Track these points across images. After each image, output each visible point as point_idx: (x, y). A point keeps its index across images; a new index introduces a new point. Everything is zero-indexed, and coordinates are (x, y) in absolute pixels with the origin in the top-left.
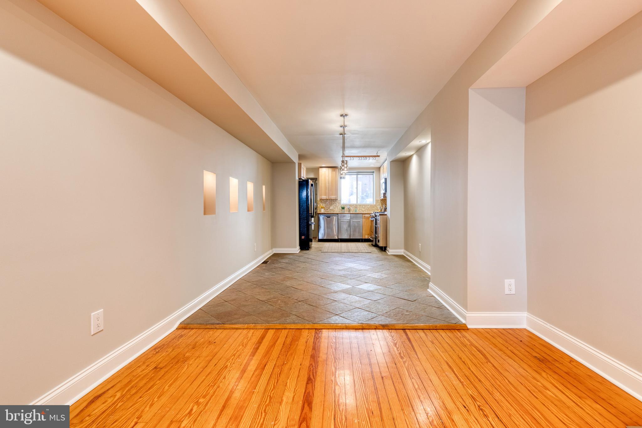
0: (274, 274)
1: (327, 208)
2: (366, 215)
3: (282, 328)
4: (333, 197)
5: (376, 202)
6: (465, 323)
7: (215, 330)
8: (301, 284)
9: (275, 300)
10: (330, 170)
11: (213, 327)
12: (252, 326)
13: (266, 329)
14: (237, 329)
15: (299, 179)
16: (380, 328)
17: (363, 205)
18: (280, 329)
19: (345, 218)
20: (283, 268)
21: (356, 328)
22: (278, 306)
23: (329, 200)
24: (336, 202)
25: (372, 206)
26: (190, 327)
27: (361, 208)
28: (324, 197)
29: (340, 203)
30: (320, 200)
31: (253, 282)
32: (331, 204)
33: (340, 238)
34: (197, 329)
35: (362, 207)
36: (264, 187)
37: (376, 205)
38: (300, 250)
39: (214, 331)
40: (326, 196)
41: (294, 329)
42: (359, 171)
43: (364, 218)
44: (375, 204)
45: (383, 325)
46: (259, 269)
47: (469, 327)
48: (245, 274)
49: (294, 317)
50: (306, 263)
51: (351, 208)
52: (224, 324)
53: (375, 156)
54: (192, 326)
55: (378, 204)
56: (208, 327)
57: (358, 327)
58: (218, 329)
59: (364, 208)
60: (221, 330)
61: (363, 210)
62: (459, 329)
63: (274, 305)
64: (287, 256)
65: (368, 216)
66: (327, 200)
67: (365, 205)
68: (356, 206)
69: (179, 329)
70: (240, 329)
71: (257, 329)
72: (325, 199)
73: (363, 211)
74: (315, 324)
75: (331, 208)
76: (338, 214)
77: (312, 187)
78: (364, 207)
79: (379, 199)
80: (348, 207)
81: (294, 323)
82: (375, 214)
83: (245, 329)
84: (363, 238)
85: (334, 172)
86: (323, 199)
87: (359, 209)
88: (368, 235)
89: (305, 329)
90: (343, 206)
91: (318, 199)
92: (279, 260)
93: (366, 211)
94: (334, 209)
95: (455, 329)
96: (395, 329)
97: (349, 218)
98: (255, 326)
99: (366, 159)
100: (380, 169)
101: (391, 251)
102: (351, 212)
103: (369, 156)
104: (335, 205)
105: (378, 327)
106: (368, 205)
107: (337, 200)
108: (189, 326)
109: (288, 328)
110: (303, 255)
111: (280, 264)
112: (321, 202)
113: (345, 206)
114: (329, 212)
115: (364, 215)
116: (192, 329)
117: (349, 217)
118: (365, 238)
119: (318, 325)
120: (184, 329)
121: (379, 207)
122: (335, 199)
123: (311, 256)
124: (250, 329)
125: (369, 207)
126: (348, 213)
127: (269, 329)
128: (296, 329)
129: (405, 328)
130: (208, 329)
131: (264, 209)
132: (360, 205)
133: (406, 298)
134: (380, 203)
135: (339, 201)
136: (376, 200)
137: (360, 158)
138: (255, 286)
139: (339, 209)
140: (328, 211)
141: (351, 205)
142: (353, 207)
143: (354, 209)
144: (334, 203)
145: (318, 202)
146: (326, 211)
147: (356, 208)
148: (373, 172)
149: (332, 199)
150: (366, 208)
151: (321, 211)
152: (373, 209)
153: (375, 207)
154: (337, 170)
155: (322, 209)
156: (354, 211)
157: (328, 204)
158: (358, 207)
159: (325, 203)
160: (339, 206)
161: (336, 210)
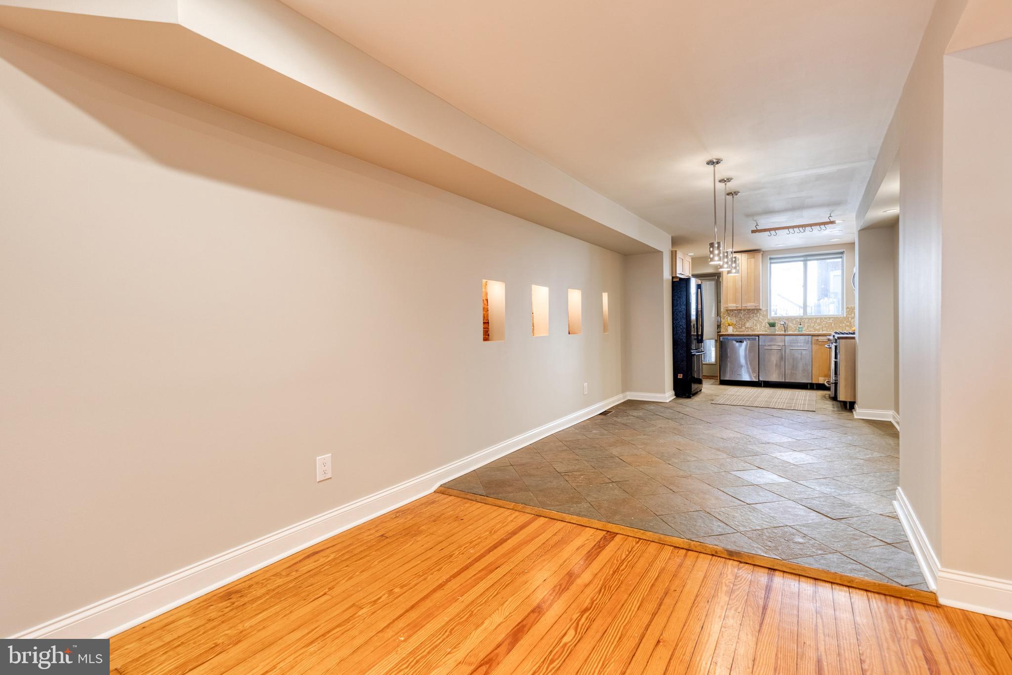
0: (606, 432)
1: (740, 326)
2: (821, 338)
3: (558, 519)
4: (750, 305)
5: (847, 311)
6: (935, 591)
7: (475, 502)
8: (636, 455)
9: (578, 473)
10: (744, 256)
11: (473, 498)
12: (520, 506)
13: (537, 515)
14: (500, 507)
15: (673, 278)
16: (723, 556)
17: (817, 319)
18: (555, 519)
19: (773, 344)
20: (628, 424)
21: (678, 546)
22: (574, 485)
23: (744, 310)
24: (759, 314)
26: (449, 493)
27: (812, 325)
28: (732, 306)
29: (765, 316)
30: (727, 310)
31: (566, 441)
32: (748, 319)
33: (762, 379)
34: (455, 496)
35: (815, 322)
36: (605, 296)
37: (847, 318)
38: (675, 397)
39: (473, 504)
40: (736, 303)
41: (575, 524)
42: (807, 254)
43: (815, 344)
45: (731, 552)
46: (589, 423)
47: (942, 601)
48: (562, 429)
49: (585, 506)
50: (670, 421)
51: (790, 324)
52: (487, 497)
53: (824, 224)
54: (451, 491)
56: (468, 496)
57: (680, 545)
58: (479, 502)
59: (819, 324)
60: (481, 504)
61: (817, 328)
62: (911, 601)
63: (569, 482)
64: (647, 407)
65: (824, 341)
66: (740, 310)
67: (821, 318)
68: (801, 321)
69: (437, 492)
70: (504, 508)
71: (524, 512)
72: (735, 308)
73: (816, 330)
74: (610, 524)
75: (748, 325)
76: (758, 336)
77: (699, 290)
80: (783, 323)
81: (578, 515)
83: (511, 509)
84: (813, 382)
85: (753, 260)
86: (730, 308)
87: (809, 326)
88: (826, 376)
89: (591, 528)
90: (772, 321)
91: (722, 310)
92: (627, 411)
93: (823, 330)
94: (755, 327)
95: (901, 598)
96: (754, 565)
98: (523, 507)
99: (804, 231)
101: (860, 412)
102: (788, 332)
103: (811, 225)
104: (756, 319)
105: (719, 552)
106: (829, 318)
107: (760, 309)
108: (448, 491)
109: (567, 521)
110: (674, 407)
111: (625, 418)
112: (729, 315)
113: (776, 321)
114: (743, 331)
115: (816, 338)
116: (450, 495)
117: (781, 342)
118: (816, 382)
119: (614, 525)
120: (442, 493)
122: (754, 308)
123: (687, 410)
124: (516, 510)
125: (831, 321)
126: (782, 335)
127: (541, 516)
128: (578, 524)
129: (775, 568)
130: (468, 499)
131: (605, 329)
132: (810, 319)
133: (826, 510)
135: (764, 312)
136: (847, 308)
137: (791, 230)
138: (566, 448)
139: (765, 327)
140: (741, 330)
141: (790, 320)
142: (794, 322)
143: (796, 326)
144: (753, 316)
145: (722, 314)
146: (738, 330)
147: (800, 325)
148: (842, 253)
149: (748, 308)
150: (825, 323)
151: (727, 330)
152: (841, 325)
153: (845, 322)
154: (760, 255)
155: (729, 327)
156: (796, 329)
157: (740, 317)
158: (806, 321)
159: (735, 317)
160: (765, 321)
161: (757, 329)
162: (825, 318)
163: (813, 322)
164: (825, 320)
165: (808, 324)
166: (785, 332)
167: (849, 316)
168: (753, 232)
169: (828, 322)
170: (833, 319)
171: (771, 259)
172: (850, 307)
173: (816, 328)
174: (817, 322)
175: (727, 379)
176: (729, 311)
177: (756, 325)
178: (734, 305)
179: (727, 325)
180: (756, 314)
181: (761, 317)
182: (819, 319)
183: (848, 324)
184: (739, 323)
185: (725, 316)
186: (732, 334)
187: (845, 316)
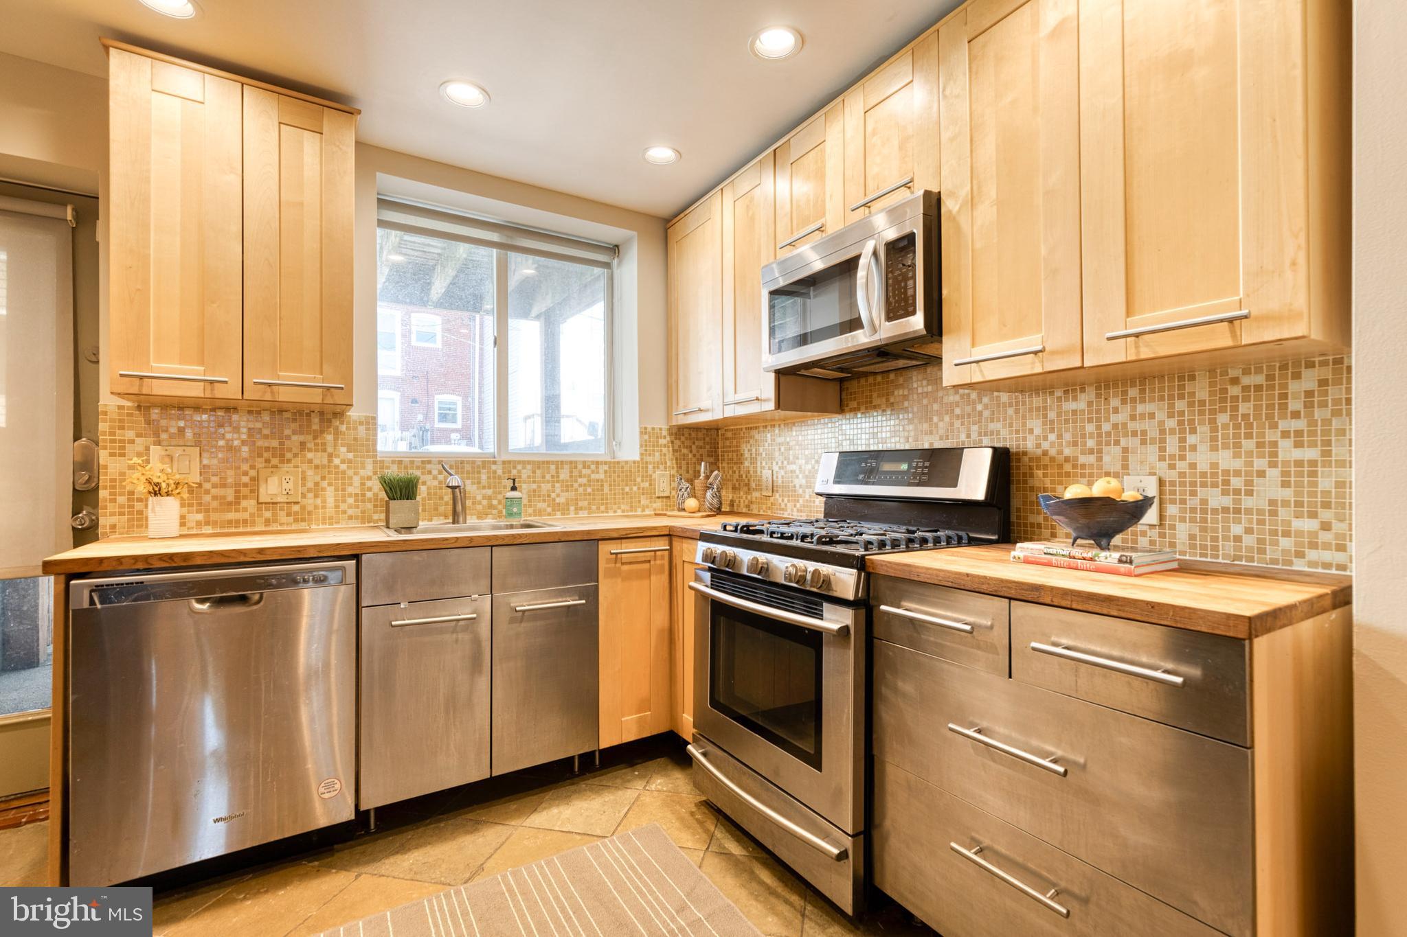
1: (230, 494)
2: (626, 547)
4: (296, 382)
19: (438, 593)
23: (255, 410)
24: (329, 438)
25: (619, 472)
27: (546, 487)
28: (178, 373)
29: (366, 445)
30: (145, 405)
32: (275, 458)
33: (374, 799)
37: (641, 465)
40: (202, 363)
44: (630, 451)
51: (470, 488)
55: (657, 454)
59: (567, 487)
66: (230, 408)
67: (573, 464)
68: (510, 473)
72: (196, 391)
75: (272, 488)
76: (357, 557)
78: (564, 475)
79: (662, 425)
80: (455, 481)
84: (604, 745)
85: (310, 143)
86: (159, 389)
87: (533, 494)
88: (643, 705)
90: (394, 472)
91: (108, 401)
94: (309, 501)
100: (666, 230)
104: (319, 458)
106: (597, 463)
112: (155, 431)
113: (418, 473)
115: (615, 548)
118: (615, 744)
122: (316, 397)
125: (601, 476)
134: (668, 452)
135: (362, 429)
136: (644, 431)
139: (360, 497)
140: (232, 516)
141: (468, 467)
142: (484, 477)
143: (489, 492)
144: (303, 444)
145: (103, 427)
146: (214, 516)
147: (514, 488)
148: (615, 249)
149: (284, 396)
150: (584, 480)
151: (137, 522)
152: (627, 489)
153: (639, 480)
155: (152, 500)
156: (491, 506)
157: (230, 448)
158: (524, 476)
159: (198, 443)
160: (362, 472)
161: (330, 511)
162: (585, 465)
163: (548, 477)
164: (584, 471)
165: (534, 486)
167: (649, 459)
169: (593, 476)
170: (606, 467)
172: (649, 427)
173: (558, 500)
174: (562, 477)
176: (155, 413)
177: (317, 491)
178: (195, 371)
179: (142, 488)
180: (315, 435)
181: (343, 449)
182: (567, 467)
183: (646, 485)
184: (224, 486)
185: (130, 434)
186: (171, 557)
187: (637, 458)
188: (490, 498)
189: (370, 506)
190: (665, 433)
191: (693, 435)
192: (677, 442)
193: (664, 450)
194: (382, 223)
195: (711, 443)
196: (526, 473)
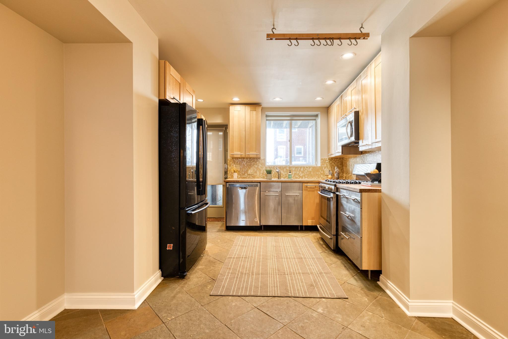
1: (243, 173)
2: (309, 184)
4: (252, 154)
5: (321, 163)
10: (248, 108)
15: (160, 100)
19: (271, 190)
23: (247, 158)
24: (258, 163)
25: (315, 169)
27: (298, 172)
28: (237, 153)
29: (264, 164)
32: (250, 166)
33: (263, 223)
35: (300, 170)
37: (321, 168)
40: (240, 152)
42: (293, 114)
43: (306, 190)
44: (319, 165)
51: (282, 172)
55: (325, 165)
59: (303, 172)
65: (312, 187)
66: (244, 158)
67: (304, 167)
68: (289, 169)
72: (239, 156)
75: (250, 172)
76: (260, 183)
78: (302, 170)
79: (327, 158)
80: (277, 171)
82: (335, 186)
84: (304, 225)
85: (254, 112)
86: (235, 156)
87: (295, 174)
88: (313, 219)
90: (268, 169)
91: (229, 158)
93: (305, 177)
94: (255, 174)
97: (280, 190)
100: (328, 110)
102: (282, 179)
104: (256, 166)
106: (310, 167)
107: (259, 158)
112: (234, 162)
113: (272, 169)
114: (246, 178)
115: (306, 184)
117: (279, 188)
118: (306, 225)
121: (327, 171)
122: (255, 156)
125: (311, 170)
126: (278, 182)
132: (296, 168)
134: (329, 165)
135: (263, 161)
136: (322, 159)
137: (317, 41)
139: (263, 174)
140: (244, 176)
141: (282, 168)
142: (285, 170)
143: (286, 173)
144: (254, 164)
145: (228, 162)
146: (242, 176)
147: (290, 172)
148: (317, 116)
149: (251, 156)
150: (307, 171)
151: (232, 177)
152: (317, 173)
153: (320, 171)
154: (259, 109)
155: (234, 173)
156: (286, 176)
157: (244, 165)
158: (293, 170)
159: (239, 164)
160: (263, 169)
161: (258, 176)
162: (307, 167)
163: (298, 170)
164: (307, 169)
165: (295, 172)
166: (279, 179)
167: (323, 166)
168: (268, 35)
169: (309, 170)
170: (312, 168)
171: (267, 116)
172: (323, 158)
173: (300, 175)
174: (301, 170)
175: (232, 225)
176: (234, 159)
177: (256, 172)
179: (233, 171)
180: (256, 162)
181: (260, 165)
182: (302, 168)
183: (322, 172)
184: (243, 171)
185: (231, 163)
186: (237, 181)
187: (320, 166)
188: (286, 174)
189: (264, 175)
190: (327, 160)
191: (336, 160)
192: (331, 162)
193: (327, 164)
194: (267, 120)
195: (341, 162)
196: (293, 169)
